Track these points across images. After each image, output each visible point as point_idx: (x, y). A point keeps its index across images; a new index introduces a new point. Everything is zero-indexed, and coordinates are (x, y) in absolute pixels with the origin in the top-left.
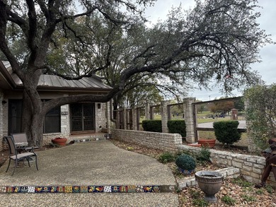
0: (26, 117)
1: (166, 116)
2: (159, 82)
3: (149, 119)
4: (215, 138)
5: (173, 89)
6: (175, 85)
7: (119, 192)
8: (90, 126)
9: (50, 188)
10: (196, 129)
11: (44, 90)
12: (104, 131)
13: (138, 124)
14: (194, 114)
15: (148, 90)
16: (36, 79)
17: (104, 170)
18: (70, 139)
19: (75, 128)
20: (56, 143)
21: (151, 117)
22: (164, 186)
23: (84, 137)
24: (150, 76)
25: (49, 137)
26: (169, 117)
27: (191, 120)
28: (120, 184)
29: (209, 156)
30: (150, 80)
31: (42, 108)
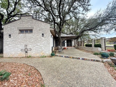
0: (59, 43)
1: (94, 43)
2: (90, 34)
3: (87, 44)
4: (114, 49)
5: (95, 35)
6: (96, 34)
7: (84, 60)
9: (67, 57)
10: (105, 47)
11: (62, 37)
13: (84, 45)
14: (105, 42)
15: (86, 36)
16: (60, 35)
17: (78, 55)
18: (67, 48)
20: (64, 49)
21: (88, 43)
22: (98, 60)
24: (87, 32)
25: (63, 47)
26: (95, 43)
27: (104, 44)
28: (84, 58)
29: (113, 54)
30: (87, 33)
31: (62, 41)
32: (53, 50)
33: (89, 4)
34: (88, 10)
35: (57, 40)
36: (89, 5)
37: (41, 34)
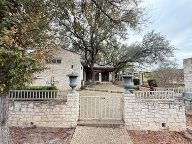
0: (91, 76)
7: (111, 92)
8: (107, 80)
9: (97, 90)
10: (143, 82)
11: (95, 69)
12: (112, 81)
14: (142, 77)
16: (93, 65)
18: (102, 83)
19: (103, 80)
20: (98, 83)
23: (105, 83)
25: (96, 82)
31: (94, 74)
32: (83, 84)
33: (126, 32)
34: (126, 39)
35: (89, 72)
36: (126, 34)
37: (71, 66)
